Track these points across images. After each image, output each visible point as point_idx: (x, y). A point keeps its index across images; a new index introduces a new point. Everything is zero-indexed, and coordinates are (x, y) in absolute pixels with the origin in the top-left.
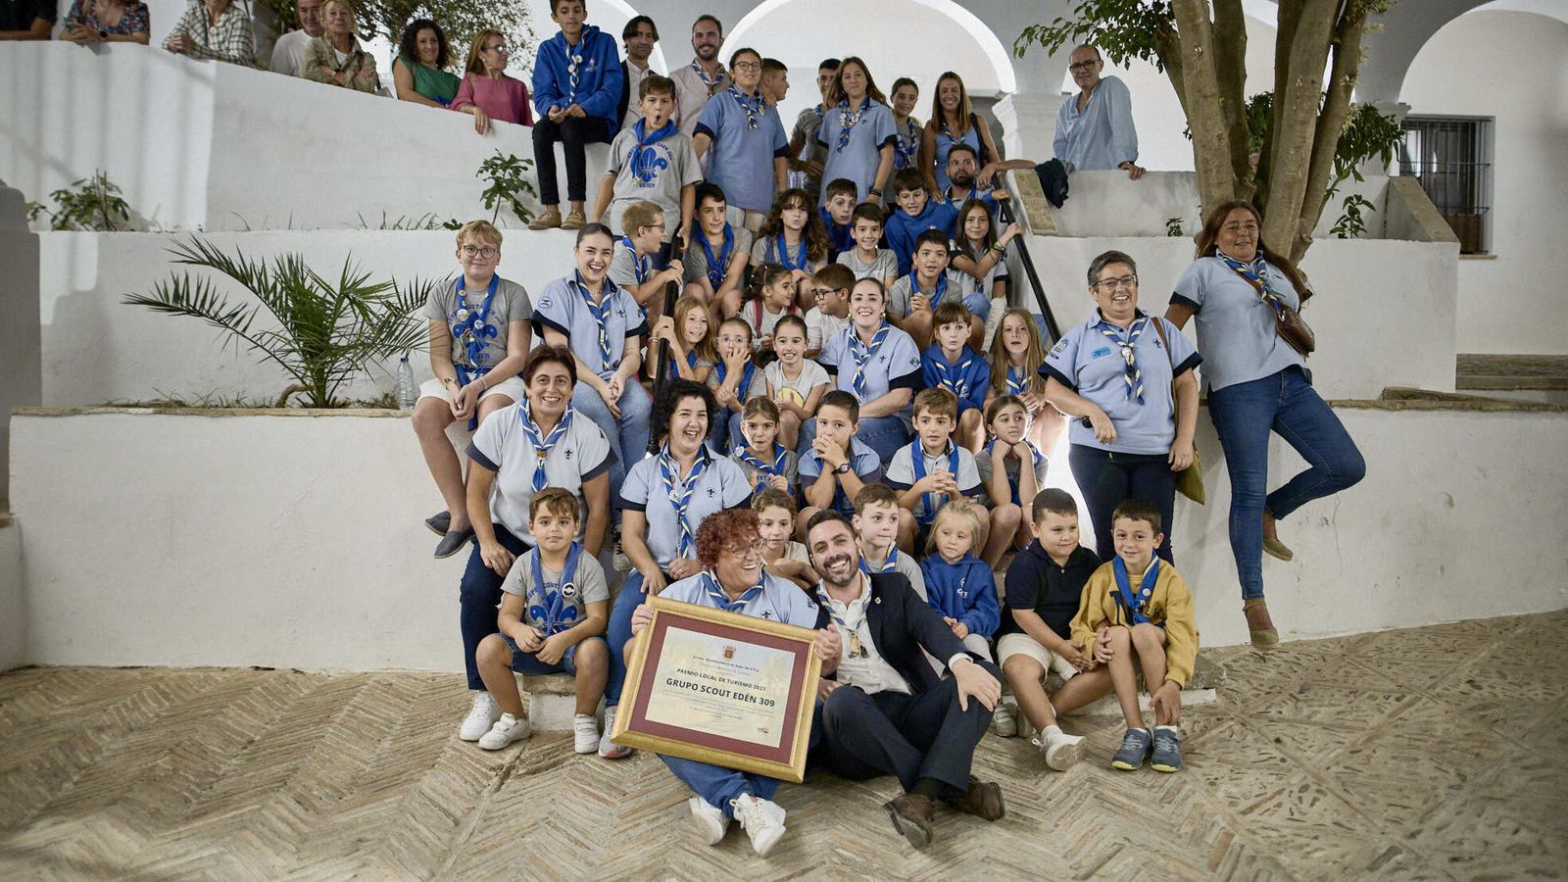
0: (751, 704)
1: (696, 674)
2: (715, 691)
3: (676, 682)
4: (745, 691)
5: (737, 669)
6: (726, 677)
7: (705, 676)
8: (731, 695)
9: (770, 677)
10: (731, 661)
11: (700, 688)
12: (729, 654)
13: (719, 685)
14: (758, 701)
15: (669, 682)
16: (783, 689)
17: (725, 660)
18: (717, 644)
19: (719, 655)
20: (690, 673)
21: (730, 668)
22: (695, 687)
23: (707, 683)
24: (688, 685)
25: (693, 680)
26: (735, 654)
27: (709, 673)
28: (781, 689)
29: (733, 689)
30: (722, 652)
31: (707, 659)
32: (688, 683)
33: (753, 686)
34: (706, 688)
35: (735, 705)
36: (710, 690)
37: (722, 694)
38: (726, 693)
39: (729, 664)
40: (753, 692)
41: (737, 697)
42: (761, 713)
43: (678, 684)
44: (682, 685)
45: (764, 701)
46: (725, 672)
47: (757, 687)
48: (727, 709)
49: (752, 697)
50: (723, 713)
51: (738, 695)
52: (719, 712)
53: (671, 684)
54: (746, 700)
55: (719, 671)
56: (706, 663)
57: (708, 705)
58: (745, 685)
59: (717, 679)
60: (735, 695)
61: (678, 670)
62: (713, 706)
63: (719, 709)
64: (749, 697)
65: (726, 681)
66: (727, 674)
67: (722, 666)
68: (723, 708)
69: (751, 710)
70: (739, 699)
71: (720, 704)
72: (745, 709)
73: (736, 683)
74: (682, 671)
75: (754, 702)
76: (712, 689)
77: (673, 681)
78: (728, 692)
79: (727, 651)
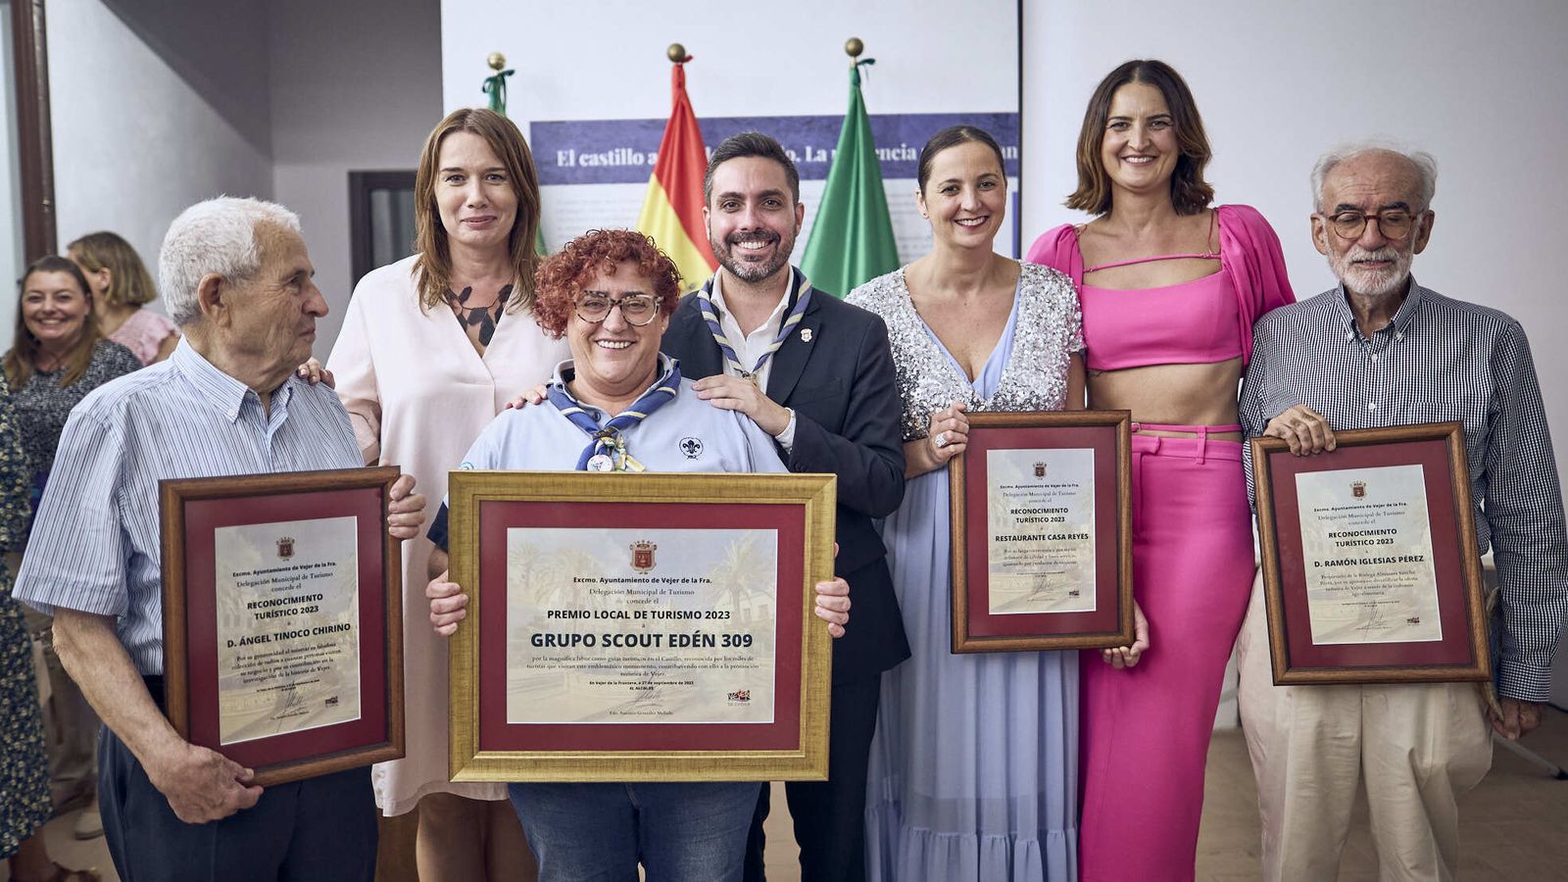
0: (706, 651)
1: (585, 614)
2: (633, 640)
3: (550, 639)
4: (690, 627)
5: (666, 586)
6: (648, 608)
7: (605, 615)
8: (664, 641)
9: (737, 592)
10: (651, 574)
11: (599, 640)
12: (644, 558)
13: (636, 627)
14: (720, 641)
15: (536, 640)
16: (763, 607)
17: (636, 574)
18: (612, 547)
19: (624, 564)
20: (574, 615)
21: (652, 586)
22: (589, 640)
23: (612, 627)
24: (576, 638)
25: (582, 627)
26: (657, 556)
27: (612, 605)
28: (760, 608)
29: (666, 627)
30: (628, 558)
31: (602, 580)
32: (574, 636)
33: (704, 615)
34: (611, 639)
35: (676, 659)
36: (620, 641)
37: (645, 642)
38: (653, 640)
39: (648, 581)
40: (706, 626)
41: (678, 643)
42: (729, 664)
43: (556, 641)
44: (563, 642)
45: (731, 640)
46: (644, 597)
47: (711, 615)
48: (661, 671)
49: (705, 636)
50: (656, 679)
51: (678, 638)
52: (647, 679)
53: (541, 645)
54: (695, 645)
55: (631, 598)
56: (602, 587)
57: (623, 670)
58: (688, 615)
59: (631, 614)
60: (671, 641)
61: (550, 614)
62: (632, 670)
63: (646, 674)
64: (701, 638)
65: (649, 615)
66: (648, 601)
67: (635, 586)
68: (654, 670)
69: (709, 663)
70: (681, 645)
71: (645, 663)
72: (696, 663)
73: (669, 615)
74: (557, 614)
75: (712, 645)
76: (624, 637)
77: (544, 638)
78: (658, 637)
79: (638, 553)
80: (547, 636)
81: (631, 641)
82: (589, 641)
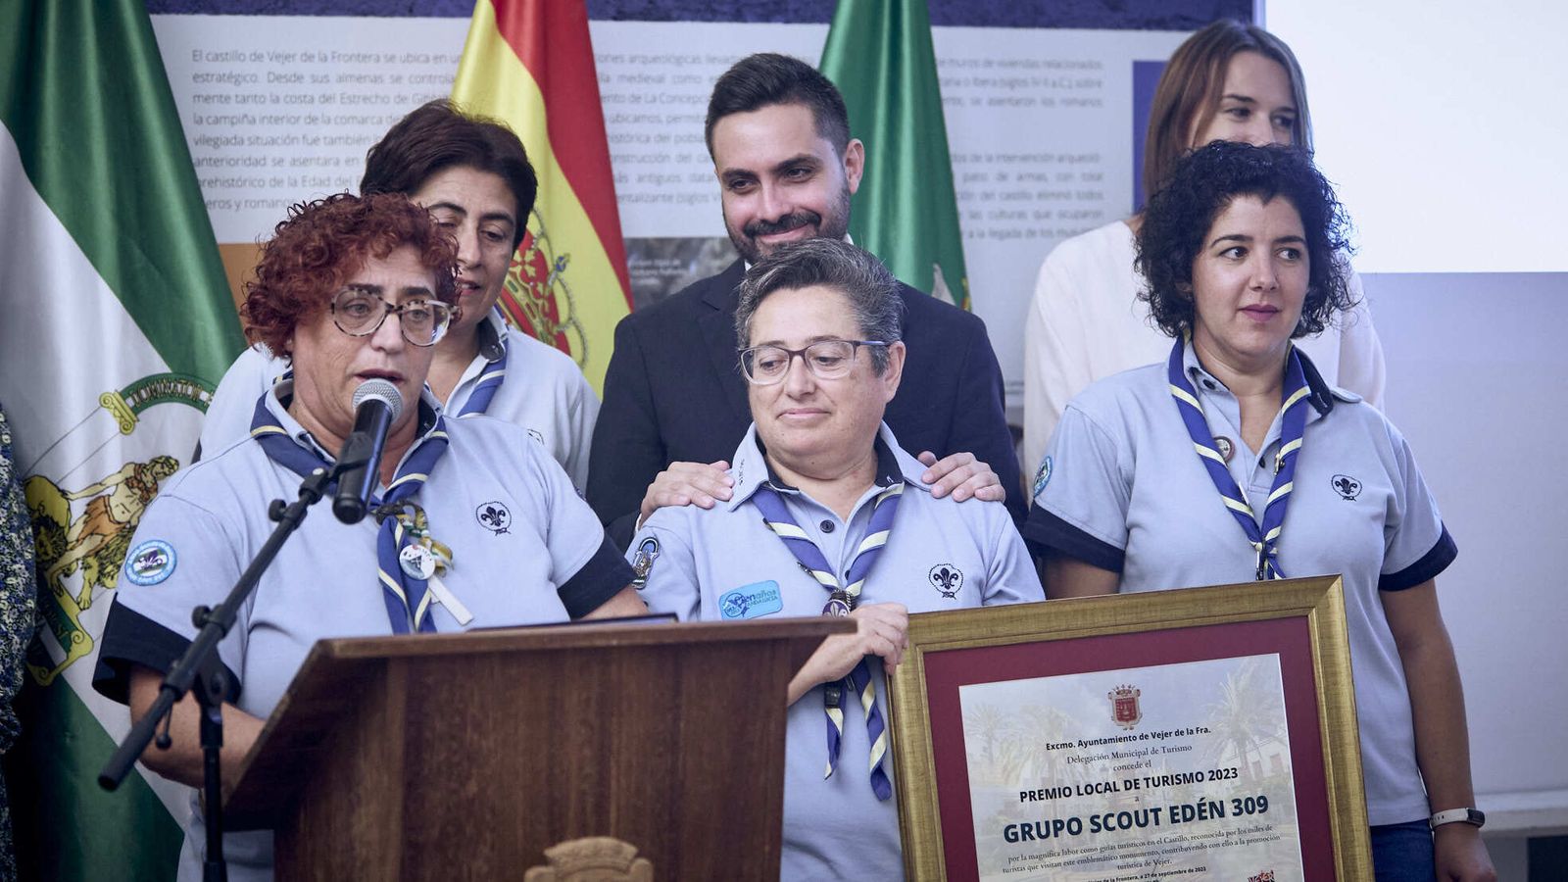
0: (1214, 824)
1: (1064, 792)
2: (1129, 819)
3: (1026, 830)
4: (1194, 794)
5: (1158, 743)
6: (1139, 774)
7: (1090, 789)
8: (1164, 815)
9: (1241, 740)
10: (1138, 728)
11: (1087, 824)
12: (1126, 708)
13: (1128, 801)
14: (1229, 808)
15: (1010, 835)
16: (1275, 757)
17: (1119, 730)
18: (1087, 695)
19: (1100, 719)
20: (1052, 794)
21: (1139, 745)
22: (1073, 826)
23: (1099, 804)
24: (1058, 825)
25: (1063, 809)
26: (1142, 705)
27: (1097, 773)
28: (1272, 760)
29: (1163, 798)
30: (1106, 711)
31: (1080, 744)
32: (1055, 822)
33: (1207, 776)
34: (1100, 821)
35: (1182, 839)
36: (1113, 822)
37: (1142, 821)
38: (1151, 816)
39: (1135, 738)
40: (1212, 791)
41: (1180, 817)
42: (1245, 838)
43: (1034, 833)
44: (1043, 832)
45: (1243, 806)
46: (1133, 761)
47: (1216, 775)
48: (1165, 857)
49: (1212, 804)
50: (1160, 869)
51: (1180, 811)
52: (1150, 870)
53: (1016, 839)
54: (1201, 818)
55: (1118, 763)
56: (1080, 752)
57: (1120, 862)
58: (1189, 778)
59: (1120, 786)
60: (1173, 815)
61: (1023, 795)
62: (1131, 861)
63: (1147, 864)
64: (1207, 807)
65: (1142, 784)
66: (1139, 766)
67: (1120, 747)
68: (1156, 857)
69: (1221, 840)
70: (1186, 820)
71: (1144, 849)
72: (1206, 842)
73: (1165, 780)
74: (1032, 795)
75: (1222, 815)
76: (1116, 817)
77: (1019, 830)
78: (1156, 811)
79: (1119, 703)
80: (1023, 826)
81: (1125, 821)
82: (1075, 827)
